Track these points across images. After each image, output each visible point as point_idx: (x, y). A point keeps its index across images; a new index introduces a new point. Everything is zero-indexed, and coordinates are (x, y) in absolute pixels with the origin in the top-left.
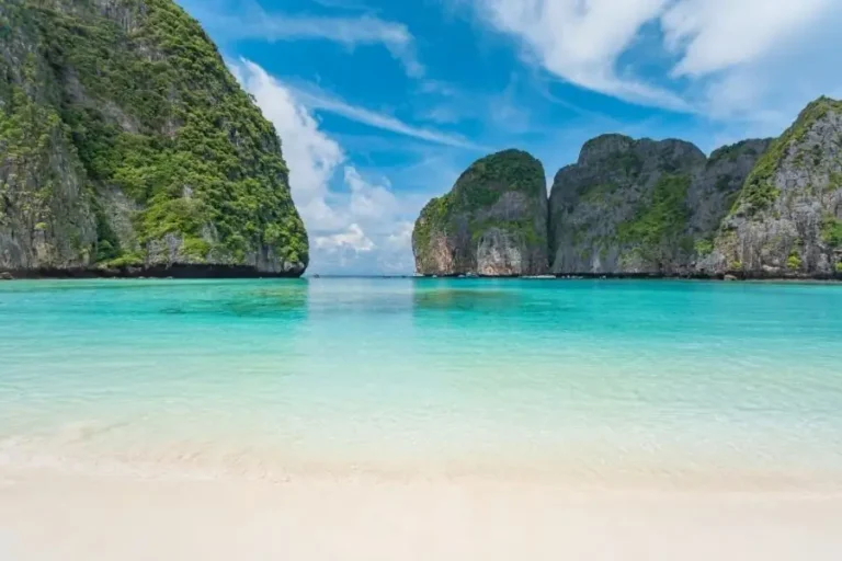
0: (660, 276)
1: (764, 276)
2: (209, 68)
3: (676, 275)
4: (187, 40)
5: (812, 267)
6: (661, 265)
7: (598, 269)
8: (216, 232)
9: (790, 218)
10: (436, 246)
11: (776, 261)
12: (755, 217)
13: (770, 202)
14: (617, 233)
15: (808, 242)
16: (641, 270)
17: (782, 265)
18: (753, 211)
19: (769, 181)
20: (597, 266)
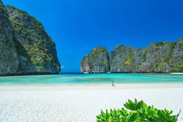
0: (130, 72)
1: (147, 72)
2: (43, 31)
3: (133, 72)
4: (39, 26)
5: (154, 71)
6: (131, 70)
7: (119, 71)
8: (43, 65)
9: (149, 62)
10: (85, 66)
11: (148, 70)
12: (144, 62)
13: (146, 60)
14: (122, 64)
15: (153, 66)
16: (127, 71)
17: (149, 70)
18: (144, 61)
19: (146, 56)
20: (119, 70)
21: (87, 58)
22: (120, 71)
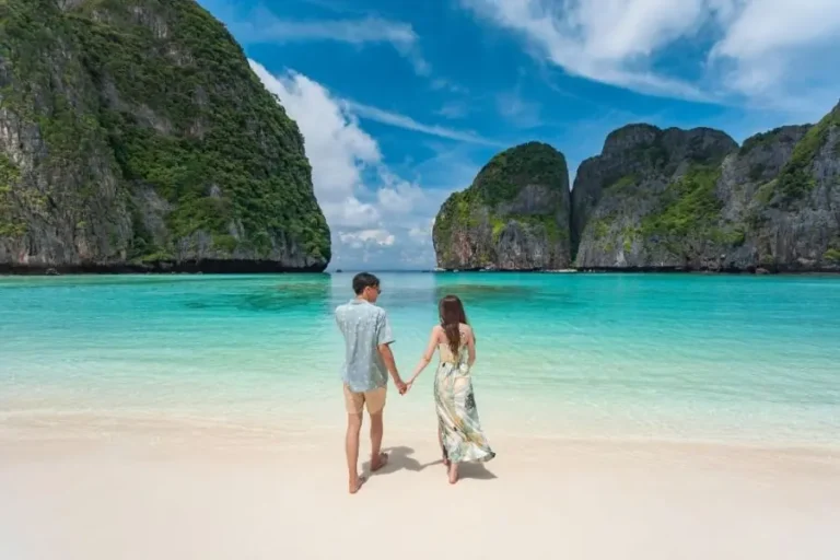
0: (688, 269)
1: (799, 269)
2: (234, 69)
3: (704, 268)
4: (214, 43)
6: (688, 259)
7: (622, 263)
8: (242, 228)
9: (829, 208)
10: (456, 240)
11: (813, 253)
12: (791, 207)
13: (806, 192)
14: (642, 226)
16: (668, 264)
17: (818, 258)
18: (788, 201)
19: (806, 170)
20: (620, 259)
21: (460, 205)
22: (626, 265)
